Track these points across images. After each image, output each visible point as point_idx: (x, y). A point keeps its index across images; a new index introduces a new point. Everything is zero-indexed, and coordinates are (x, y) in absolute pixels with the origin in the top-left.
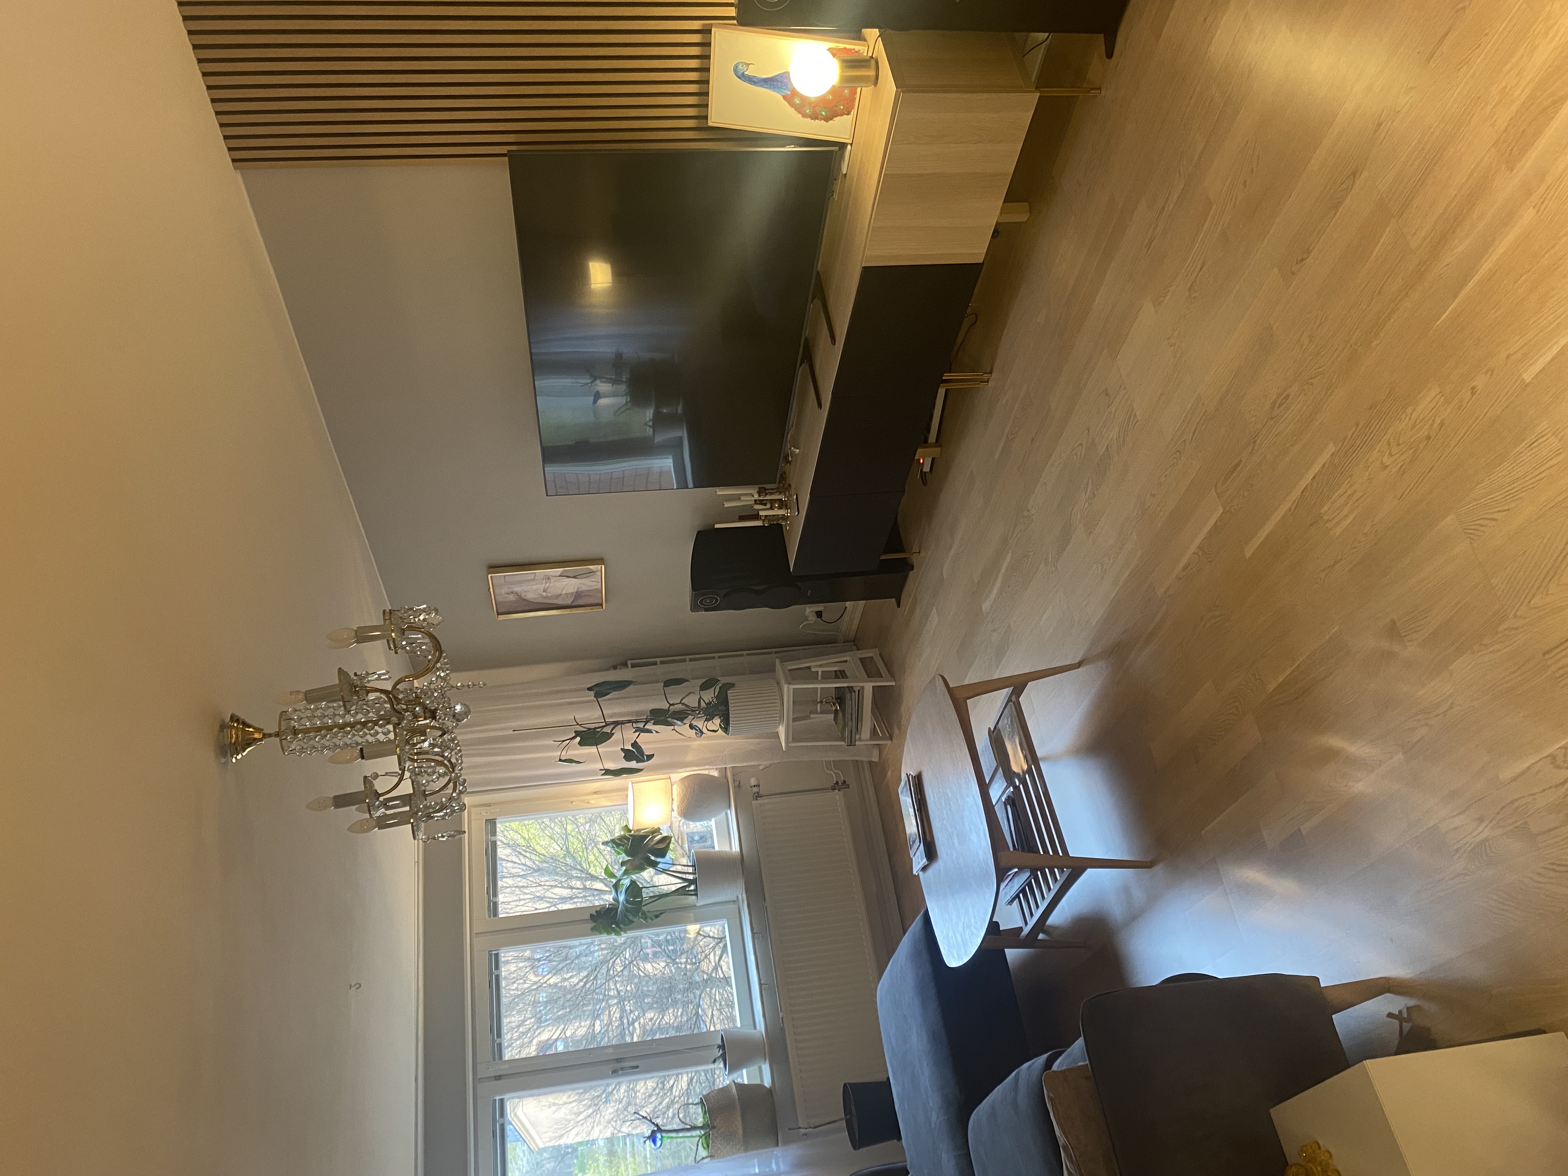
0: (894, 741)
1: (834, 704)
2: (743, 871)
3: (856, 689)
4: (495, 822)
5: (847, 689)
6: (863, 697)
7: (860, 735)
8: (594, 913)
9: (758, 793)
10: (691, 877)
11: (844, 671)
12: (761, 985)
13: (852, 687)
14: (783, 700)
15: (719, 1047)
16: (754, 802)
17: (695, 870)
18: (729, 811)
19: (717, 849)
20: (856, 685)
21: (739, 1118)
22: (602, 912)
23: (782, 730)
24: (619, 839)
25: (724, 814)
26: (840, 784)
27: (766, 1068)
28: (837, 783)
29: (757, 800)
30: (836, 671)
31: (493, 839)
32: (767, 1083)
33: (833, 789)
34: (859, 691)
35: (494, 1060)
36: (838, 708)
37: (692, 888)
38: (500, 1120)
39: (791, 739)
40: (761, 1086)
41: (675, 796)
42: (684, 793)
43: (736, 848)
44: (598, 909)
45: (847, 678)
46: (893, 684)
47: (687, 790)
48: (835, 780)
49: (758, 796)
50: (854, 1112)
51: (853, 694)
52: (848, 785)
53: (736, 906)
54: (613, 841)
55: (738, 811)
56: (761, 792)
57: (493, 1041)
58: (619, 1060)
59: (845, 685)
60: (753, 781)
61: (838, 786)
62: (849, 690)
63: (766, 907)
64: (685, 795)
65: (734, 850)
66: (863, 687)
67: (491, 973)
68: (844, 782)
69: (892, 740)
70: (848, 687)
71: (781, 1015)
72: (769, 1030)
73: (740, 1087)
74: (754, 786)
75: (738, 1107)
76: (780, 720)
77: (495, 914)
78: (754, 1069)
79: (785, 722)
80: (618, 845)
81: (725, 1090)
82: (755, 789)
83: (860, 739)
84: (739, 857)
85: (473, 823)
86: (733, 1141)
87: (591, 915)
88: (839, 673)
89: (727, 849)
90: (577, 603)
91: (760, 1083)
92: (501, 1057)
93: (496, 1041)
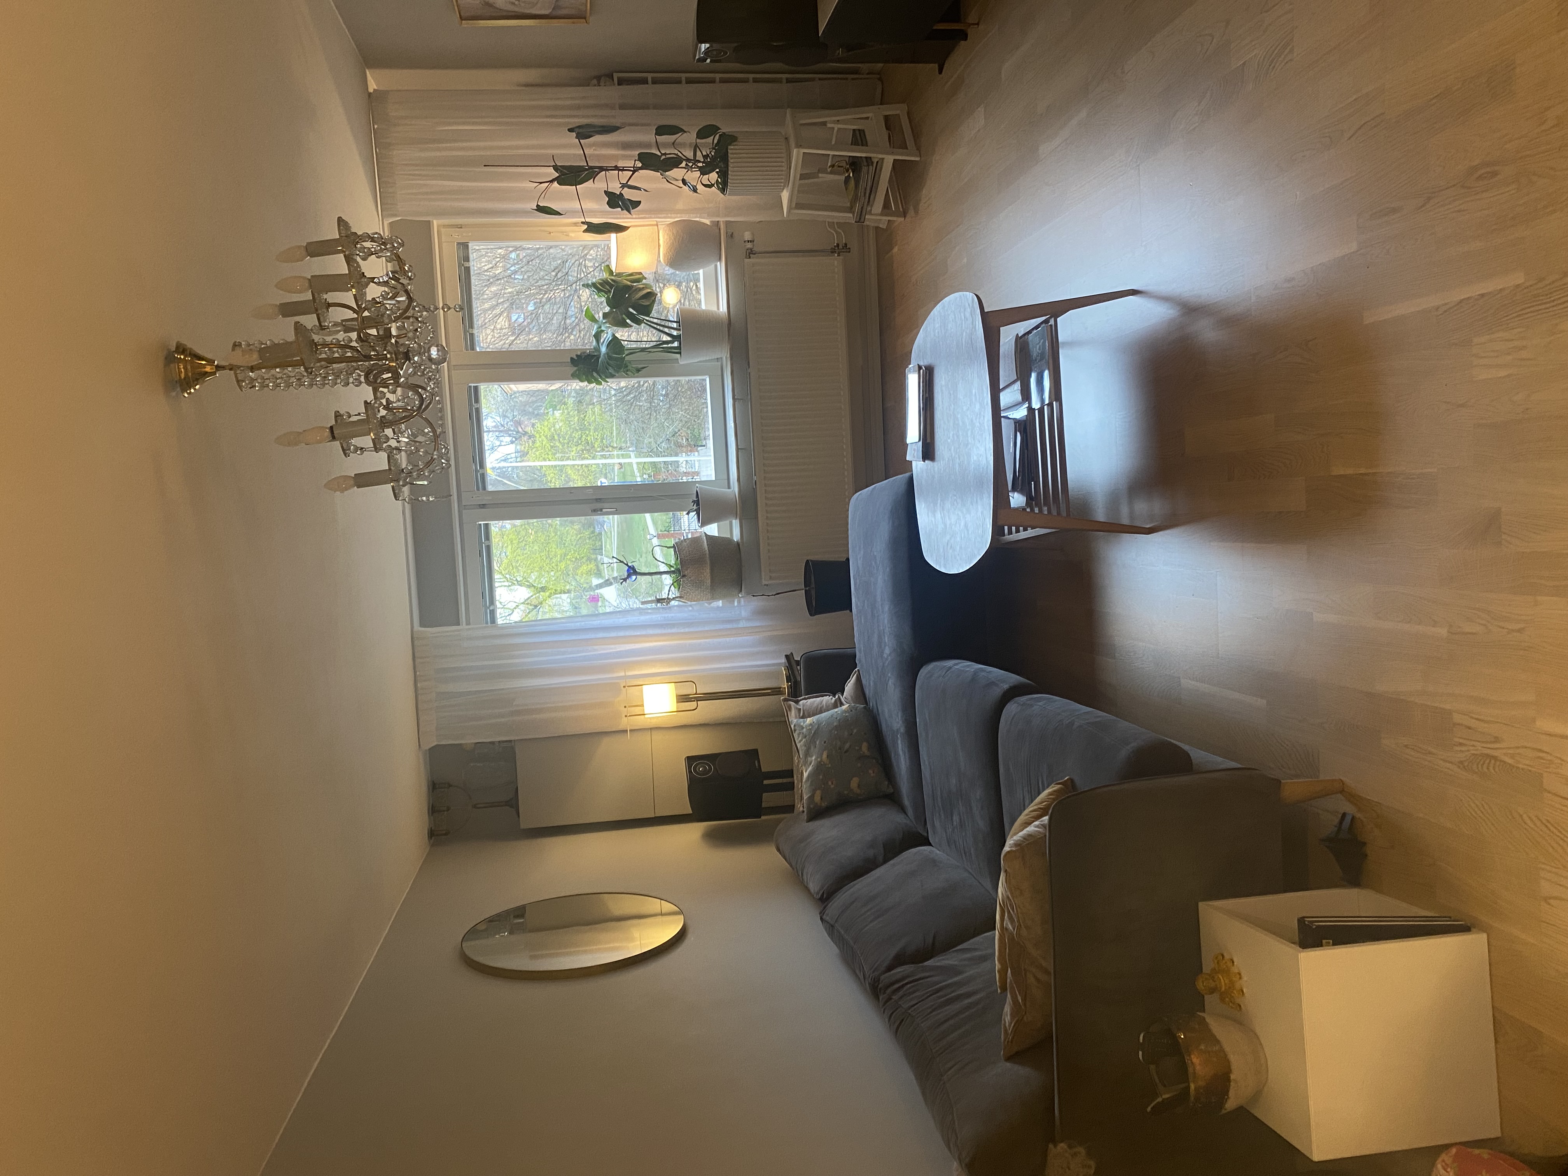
0: (908, 219)
1: (847, 171)
2: (729, 336)
3: (875, 161)
4: (468, 245)
5: (864, 160)
6: (881, 170)
7: (871, 207)
8: (575, 357)
9: (751, 249)
10: (675, 333)
11: (864, 131)
12: (738, 450)
13: (870, 158)
14: (790, 163)
15: (694, 502)
16: (747, 260)
17: (680, 326)
18: (719, 263)
19: (703, 307)
20: (876, 156)
21: (708, 571)
22: (583, 357)
23: (785, 195)
24: (600, 284)
25: (713, 266)
26: (841, 247)
27: (736, 523)
28: (838, 245)
29: (750, 258)
30: (854, 130)
31: (466, 265)
32: (736, 536)
33: (833, 252)
34: (877, 162)
35: (478, 489)
36: (851, 175)
37: (676, 344)
38: (486, 542)
39: (794, 205)
40: (729, 541)
41: (661, 242)
42: (672, 241)
43: (723, 308)
44: (579, 353)
45: (867, 146)
46: (918, 159)
47: (675, 239)
48: (836, 242)
49: (750, 253)
50: (813, 585)
51: (871, 167)
52: (850, 248)
53: (719, 363)
54: (594, 285)
55: (728, 263)
56: (755, 249)
57: (476, 471)
58: (598, 500)
59: (864, 155)
60: (747, 236)
61: (840, 249)
62: (867, 161)
63: (750, 373)
64: (673, 243)
65: (721, 310)
66: (883, 159)
67: (470, 405)
68: (846, 244)
69: (905, 217)
70: (866, 158)
71: (755, 478)
72: (742, 488)
73: (709, 538)
74: (748, 241)
75: (708, 561)
76: (784, 186)
77: (473, 348)
78: (725, 523)
79: (789, 188)
80: (599, 290)
81: (695, 541)
82: (749, 245)
83: (871, 214)
84: (727, 321)
85: (444, 245)
86: (701, 588)
87: (572, 359)
88: (857, 132)
89: (714, 308)
90: (555, 13)
91: (729, 537)
92: (484, 488)
93: (479, 471)
